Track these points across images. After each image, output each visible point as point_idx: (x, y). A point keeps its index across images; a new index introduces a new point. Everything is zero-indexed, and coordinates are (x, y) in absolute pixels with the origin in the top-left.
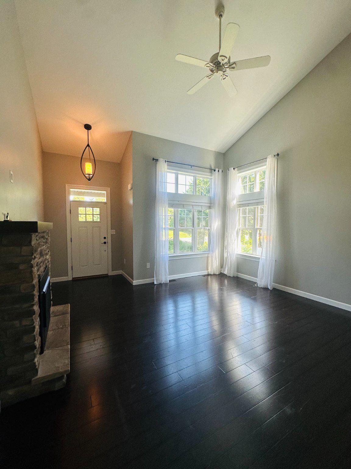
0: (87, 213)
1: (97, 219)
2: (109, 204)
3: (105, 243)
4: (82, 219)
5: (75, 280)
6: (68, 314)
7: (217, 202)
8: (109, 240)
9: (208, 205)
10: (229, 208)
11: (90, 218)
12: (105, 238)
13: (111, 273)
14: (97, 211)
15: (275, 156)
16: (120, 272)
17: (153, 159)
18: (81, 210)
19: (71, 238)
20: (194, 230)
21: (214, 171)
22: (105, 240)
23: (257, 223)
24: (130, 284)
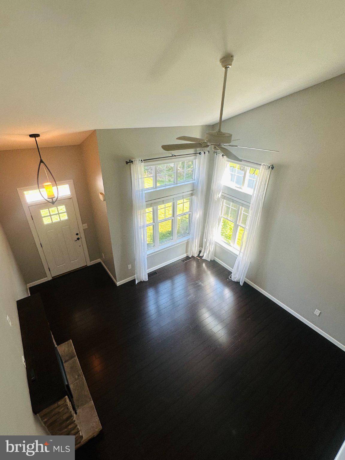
0: (51, 214)
1: (64, 217)
2: (75, 199)
3: (78, 239)
4: (46, 221)
5: (55, 279)
6: (75, 356)
7: (200, 189)
8: (82, 235)
9: (190, 192)
10: (213, 199)
11: (56, 219)
12: (77, 234)
13: (90, 264)
14: (62, 208)
15: (269, 167)
16: (99, 260)
17: (127, 163)
18: (44, 212)
19: (41, 244)
20: (174, 219)
21: (200, 154)
22: (78, 236)
23: (240, 220)
24: (115, 284)
